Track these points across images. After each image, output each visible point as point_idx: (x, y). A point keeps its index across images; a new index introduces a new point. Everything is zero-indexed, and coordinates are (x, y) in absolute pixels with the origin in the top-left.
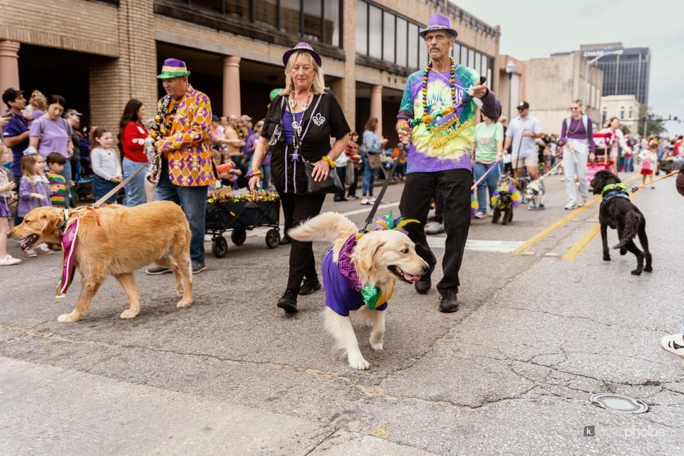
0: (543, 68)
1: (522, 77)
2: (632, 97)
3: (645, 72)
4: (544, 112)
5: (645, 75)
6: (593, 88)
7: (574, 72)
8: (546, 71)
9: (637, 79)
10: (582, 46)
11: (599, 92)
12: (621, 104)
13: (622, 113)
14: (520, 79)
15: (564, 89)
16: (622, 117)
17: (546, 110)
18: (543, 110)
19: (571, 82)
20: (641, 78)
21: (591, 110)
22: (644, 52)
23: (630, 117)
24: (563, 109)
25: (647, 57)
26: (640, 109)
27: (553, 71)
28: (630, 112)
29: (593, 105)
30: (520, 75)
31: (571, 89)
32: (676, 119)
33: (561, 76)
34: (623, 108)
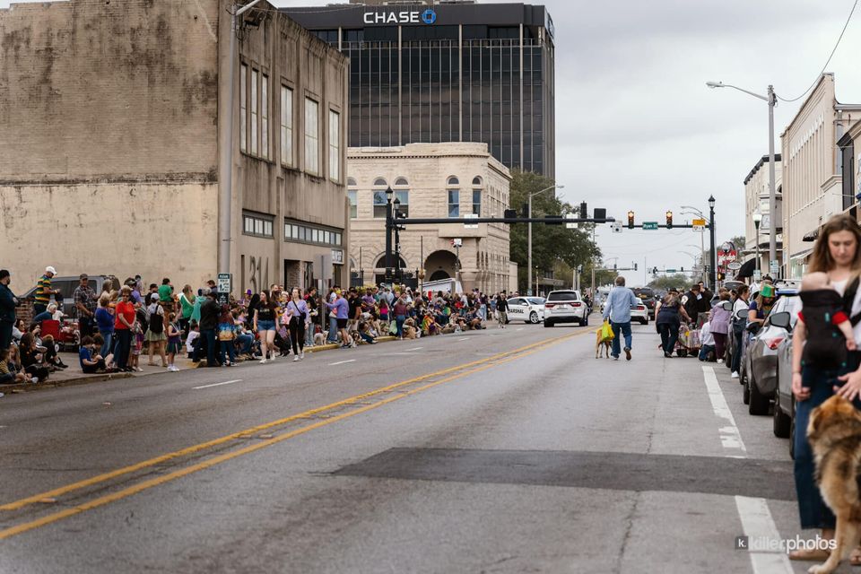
0: (117, 32)
2: (480, 148)
4: (125, 187)
6: (311, 110)
7: (218, 45)
8: (126, 41)
13: (452, 195)
15: (188, 109)
16: (454, 207)
17: (132, 181)
18: (121, 180)
19: (211, 83)
21: (302, 182)
23: (476, 209)
24: (190, 177)
26: (514, 186)
27: (148, 42)
28: (477, 195)
33: (176, 59)
34: (453, 180)
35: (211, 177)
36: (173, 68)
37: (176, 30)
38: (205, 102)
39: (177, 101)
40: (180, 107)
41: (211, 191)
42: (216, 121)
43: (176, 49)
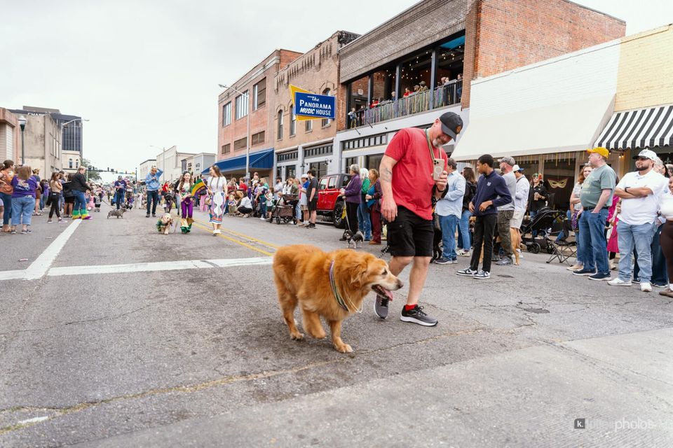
1: (15, 129)
2: (78, 152)
3: (80, 134)
5: (79, 138)
6: (57, 143)
7: (44, 129)
9: (73, 139)
10: (24, 107)
11: (61, 146)
12: (71, 157)
13: (71, 163)
14: (13, 130)
15: (36, 142)
16: (71, 167)
19: (43, 137)
20: (76, 139)
22: (78, 121)
24: (37, 157)
25: (80, 124)
28: (77, 163)
29: (57, 157)
30: (13, 127)
31: (43, 142)
32: (112, 170)
33: (33, 131)
34: (71, 160)
35: (43, 158)
36: (32, 132)
37: (33, 124)
38: (41, 140)
39: (33, 140)
40: (34, 142)
41: (43, 161)
42: (44, 145)
43: (33, 128)
